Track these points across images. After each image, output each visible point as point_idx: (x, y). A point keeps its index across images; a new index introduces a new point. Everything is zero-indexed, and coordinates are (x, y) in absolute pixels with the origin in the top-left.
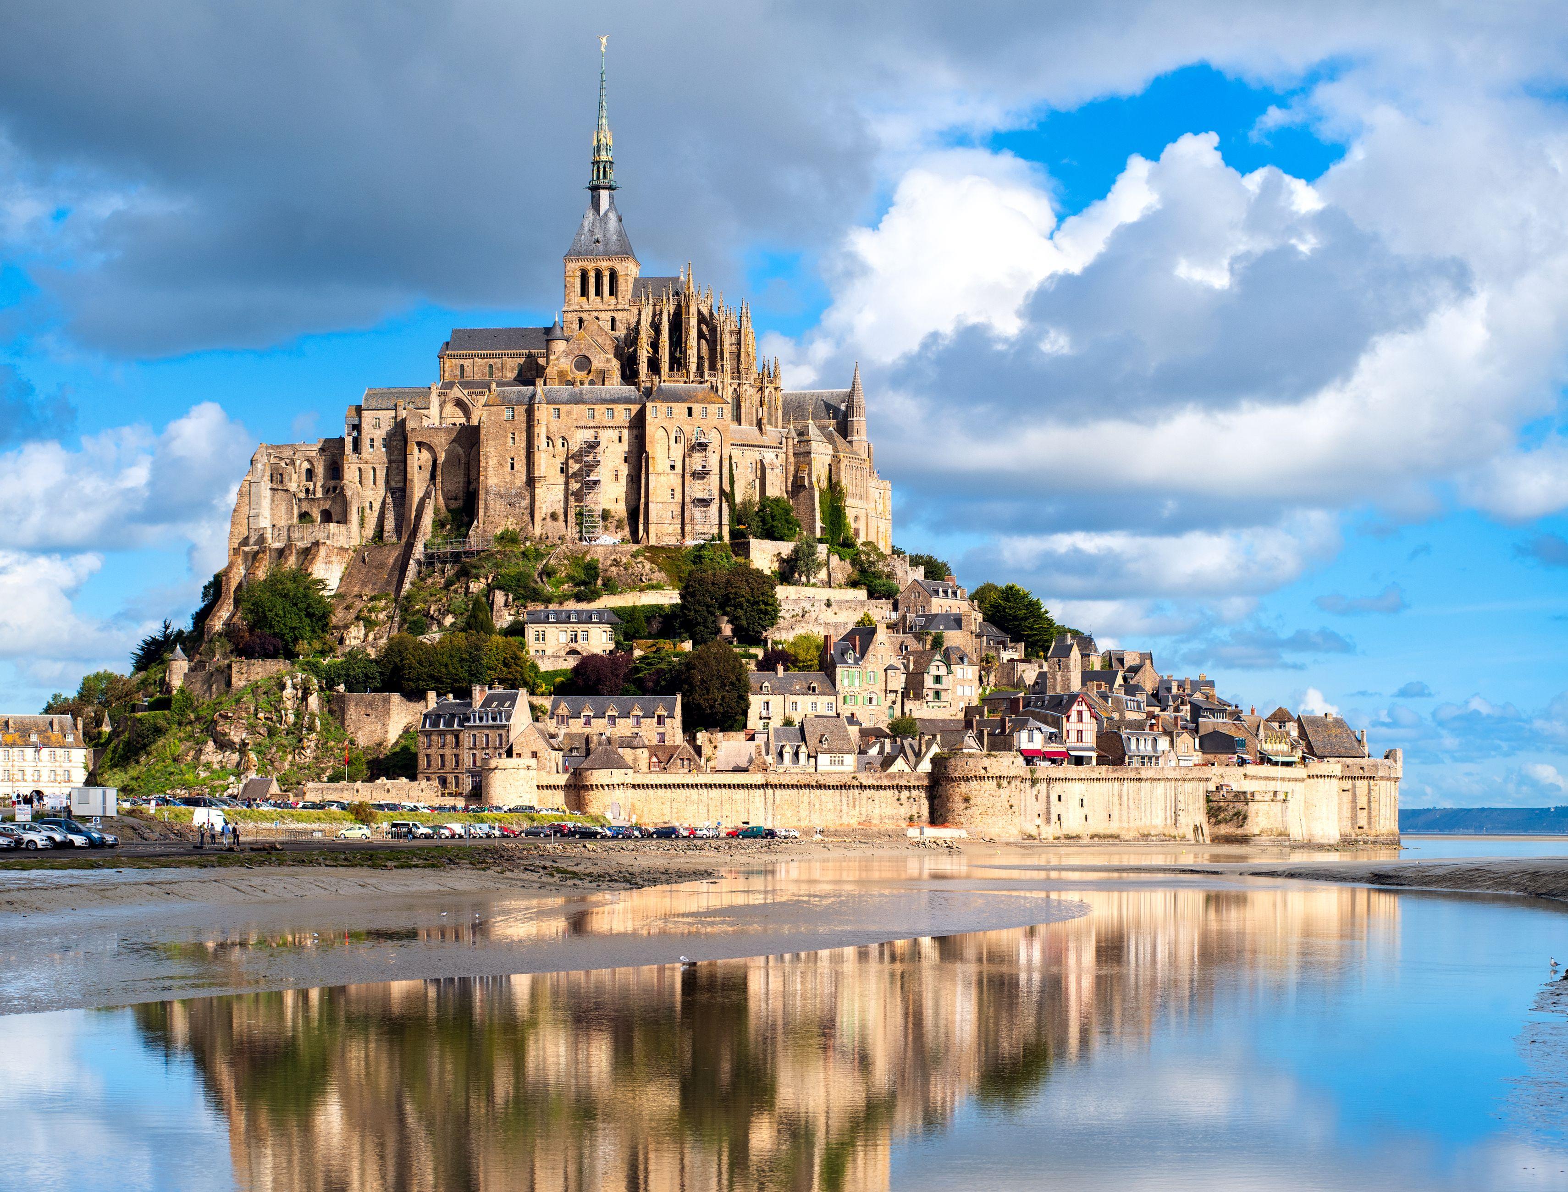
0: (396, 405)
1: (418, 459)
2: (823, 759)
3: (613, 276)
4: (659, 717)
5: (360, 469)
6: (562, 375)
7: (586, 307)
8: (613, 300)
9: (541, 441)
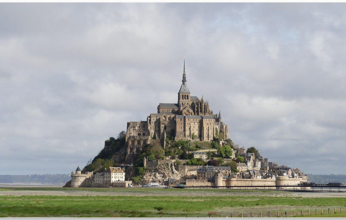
0: (157, 116)
1: (162, 126)
2: (258, 177)
3: (188, 96)
4: (229, 170)
5: (151, 127)
6: (185, 113)
7: (183, 101)
8: (187, 100)
9: (187, 124)
